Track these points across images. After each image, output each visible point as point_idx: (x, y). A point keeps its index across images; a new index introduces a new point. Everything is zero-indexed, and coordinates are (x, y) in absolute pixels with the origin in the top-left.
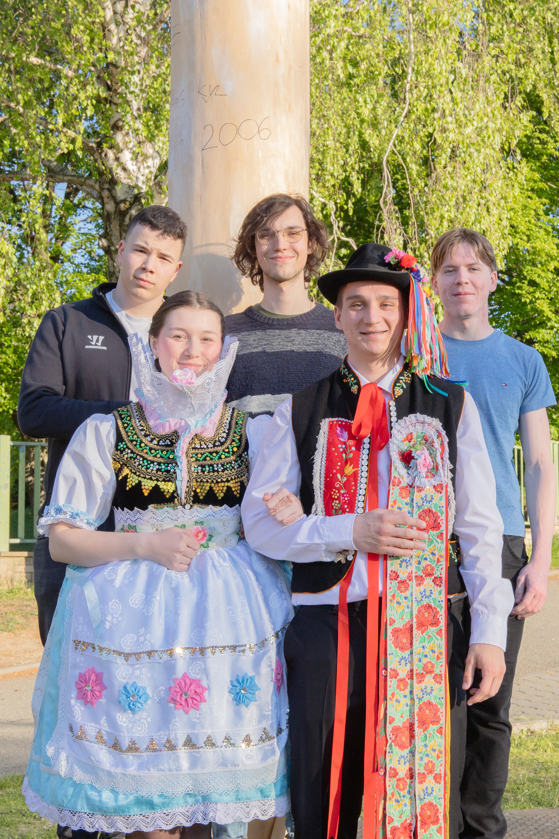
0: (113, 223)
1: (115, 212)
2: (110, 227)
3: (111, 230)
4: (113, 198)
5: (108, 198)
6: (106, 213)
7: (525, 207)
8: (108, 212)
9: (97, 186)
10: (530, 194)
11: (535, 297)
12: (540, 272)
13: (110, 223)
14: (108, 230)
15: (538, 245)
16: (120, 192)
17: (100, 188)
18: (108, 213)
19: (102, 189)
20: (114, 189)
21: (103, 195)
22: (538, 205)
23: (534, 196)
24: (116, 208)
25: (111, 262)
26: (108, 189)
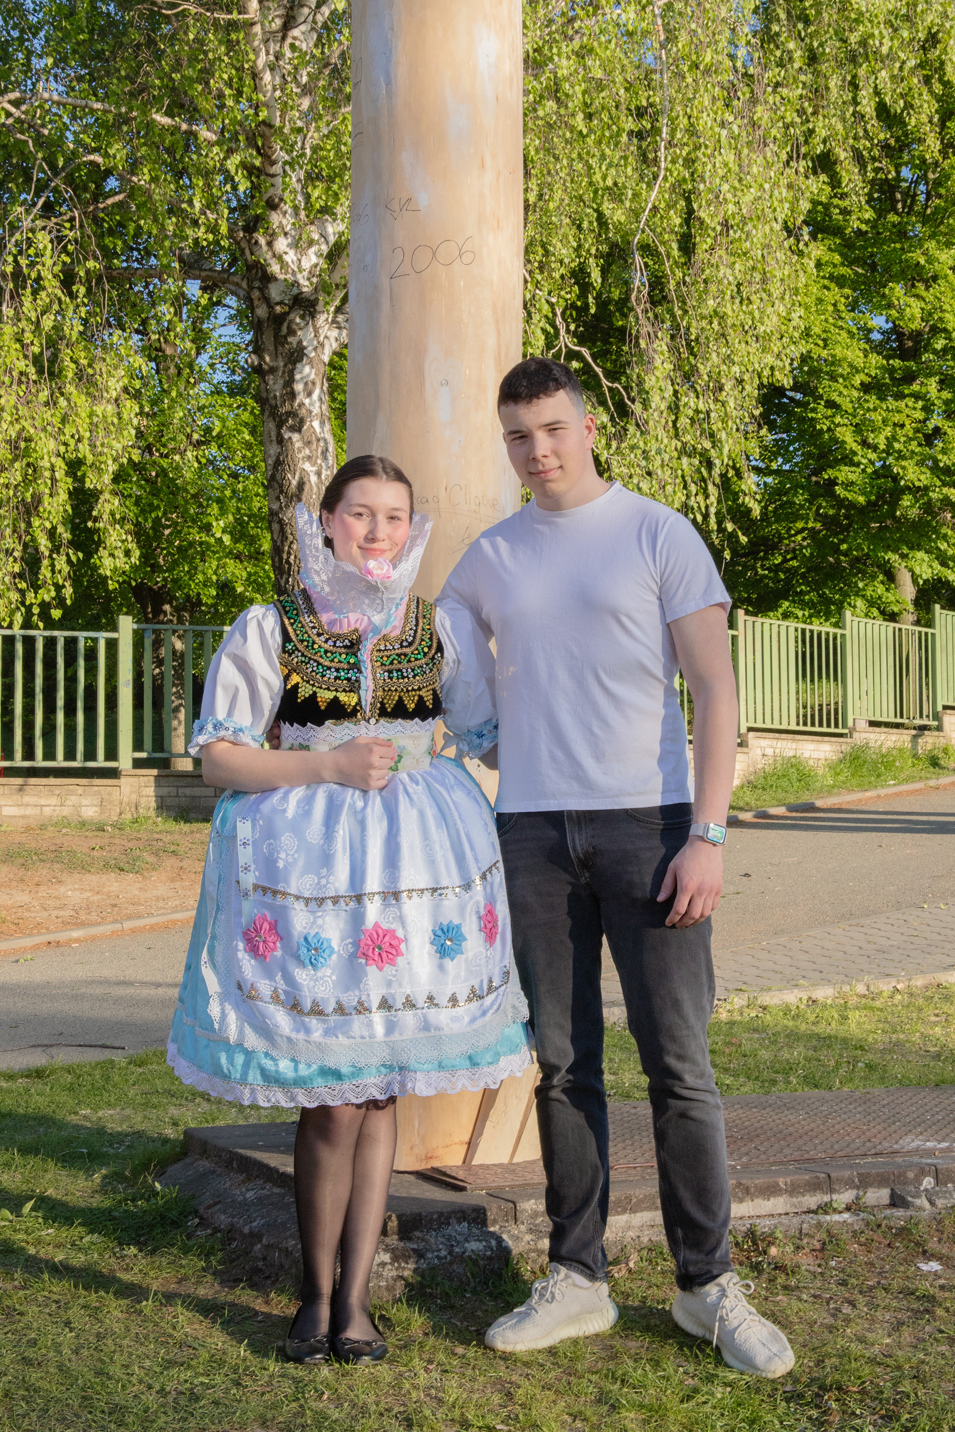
0: (266, 333)
1: (268, 319)
2: (261, 338)
3: (263, 343)
4: (267, 300)
5: (260, 299)
6: (256, 320)
7: (820, 301)
8: (259, 318)
9: (244, 285)
10: (826, 282)
11: (833, 423)
12: (842, 389)
13: (262, 334)
14: (260, 343)
15: (838, 352)
16: (275, 292)
17: (249, 286)
18: (259, 320)
19: (251, 288)
20: (267, 288)
21: (252, 297)
22: (837, 298)
23: (833, 286)
24: (270, 313)
25: (263, 385)
26: (259, 288)
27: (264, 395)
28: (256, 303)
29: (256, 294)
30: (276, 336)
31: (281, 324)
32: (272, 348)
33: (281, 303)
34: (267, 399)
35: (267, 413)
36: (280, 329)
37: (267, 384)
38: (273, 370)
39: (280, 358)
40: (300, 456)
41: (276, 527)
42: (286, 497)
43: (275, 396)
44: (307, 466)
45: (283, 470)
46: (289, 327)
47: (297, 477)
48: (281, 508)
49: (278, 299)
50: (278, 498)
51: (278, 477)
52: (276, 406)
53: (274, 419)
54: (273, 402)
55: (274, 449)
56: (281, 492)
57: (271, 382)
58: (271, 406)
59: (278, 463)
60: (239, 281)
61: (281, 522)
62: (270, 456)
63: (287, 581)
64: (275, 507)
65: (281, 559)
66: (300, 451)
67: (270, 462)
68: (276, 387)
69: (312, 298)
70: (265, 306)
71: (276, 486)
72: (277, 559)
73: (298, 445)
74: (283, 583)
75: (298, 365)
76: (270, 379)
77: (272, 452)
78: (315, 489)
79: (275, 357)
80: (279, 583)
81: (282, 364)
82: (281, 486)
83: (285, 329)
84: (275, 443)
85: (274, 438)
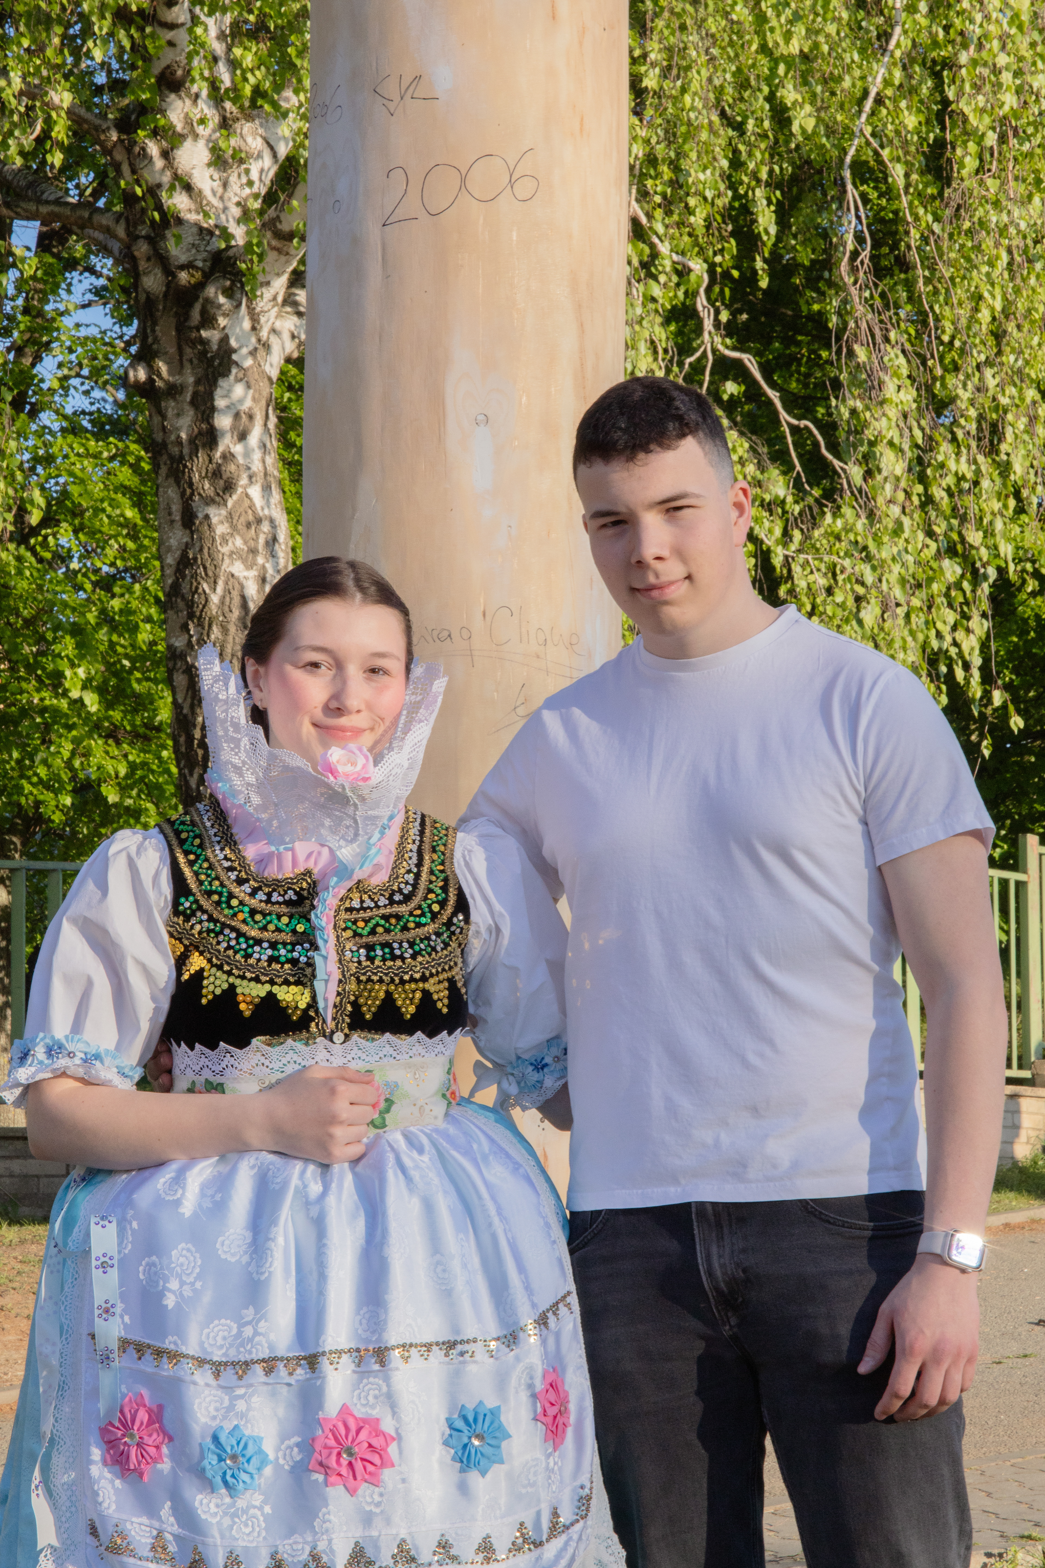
0: (161, 322)
1: (166, 295)
2: (153, 331)
3: (156, 340)
4: (162, 260)
5: (149, 259)
6: (143, 297)
8: (148, 293)
9: (121, 231)
13: (155, 323)
14: (150, 340)
16: (177, 246)
17: (129, 234)
18: (148, 298)
19: (133, 237)
20: (163, 237)
21: (136, 253)
24: (168, 285)
25: (157, 419)
26: (147, 238)
27: (159, 437)
28: (143, 265)
29: (142, 249)
30: (181, 328)
31: (190, 305)
32: (172, 350)
33: (188, 266)
34: (164, 445)
35: (163, 470)
36: (187, 317)
37: (164, 417)
38: (173, 391)
39: (188, 370)
40: (225, 550)
41: (180, 679)
42: (200, 624)
43: (179, 442)
44: (238, 569)
45: (195, 576)
46: (204, 312)
47: (219, 588)
48: (190, 645)
49: (183, 259)
50: (185, 628)
51: (185, 588)
52: (182, 457)
53: (178, 482)
54: (175, 450)
55: (177, 537)
56: (191, 616)
57: (170, 413)
58: (171, 458)
59: (185, 563)
60: (111, 224)
62: (169, 549)
64: (179, 643)
65: (190, 738)
66: (225, 541)
67: (170, 560)
68: (181, 422)
70: (158, 272)
71: (181, 604)
72: (182, 739)
73: (221, 529)
74: (193, 782)
75: (222, 383)
76: (171, 408)
77: (173, 542)
79: (177, 366)
80: (187, 782)
81: (191, 380)
82: (190, 604)
83: (196, 315)
84: (178, 525)
85: (177, 517)
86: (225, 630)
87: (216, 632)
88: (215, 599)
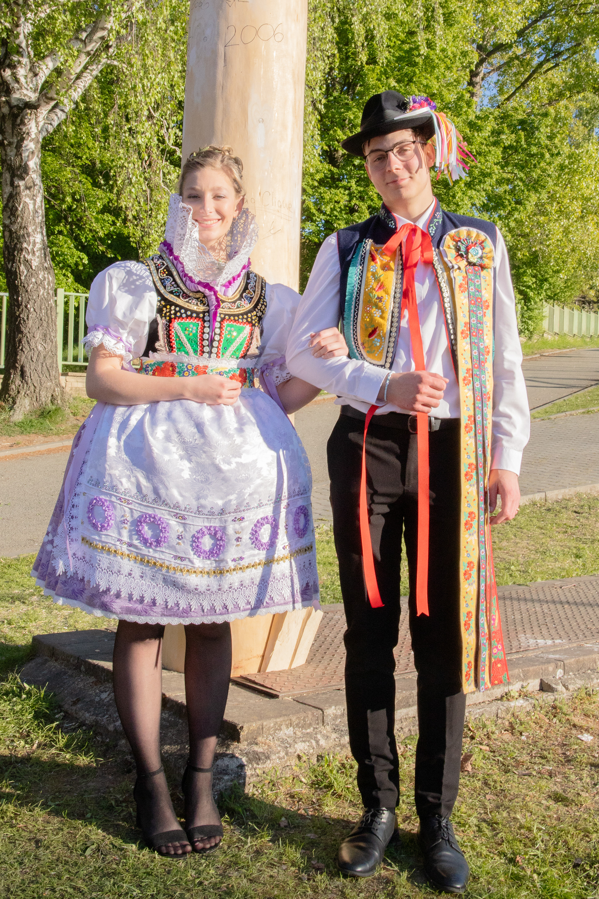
0: (7, 122)
1: (9, 114)
4: (9, 103)
8: (3, 114)
16: (14, 99)
20: (9, 96)
25: (4, 152)
27: (4, 158)
28: (2, 105)
29: (3, 100)
30: (14, 125)
31: (17, 118)
32: (10, 131)
33: (17, 106)
34: (6, 160)
35: (5, 168)
36: (16, 121)
37: (6, 152)
38: (10, 144)
39: (15, 137)
40: (23, 194)
41: (7, 234)
42: (14, 216)
43: (11, 160)
44: (27, 200)
45: (13, 202)
46: (21, 120)
47: (21, 206)
48: (11, 223)
49: (15, 103)
50: (9, 218)
51: (10, 205)
52: (12, 165)
53: (9, 172)
54: (9, 162)
55: (8, 189)
57: (8, 151)
58: (8, 164)
59: (11, 197)
61: (10, 231)
62: (5, 193)
63: (12, 266)
64: (7, 222)
66: (23, 191)
67: (5, 196)
68: (11, 153)
69: (36, 104)
70: (7, 107)
71: (8, 210)
72: (6, 253)
73: (22, 188)
74: (9, 266)
75: (25, 142)
76: (8, 148)
77: (7, 191)
78: (31, 214)
79: (12, 136)
81: (16, 141)
82: (12, 210)
83: (18, 121)
84: (9, 185)
85: (9, 183)
86: (22, 219)
87: (19, 220)
88: (20, 209)
